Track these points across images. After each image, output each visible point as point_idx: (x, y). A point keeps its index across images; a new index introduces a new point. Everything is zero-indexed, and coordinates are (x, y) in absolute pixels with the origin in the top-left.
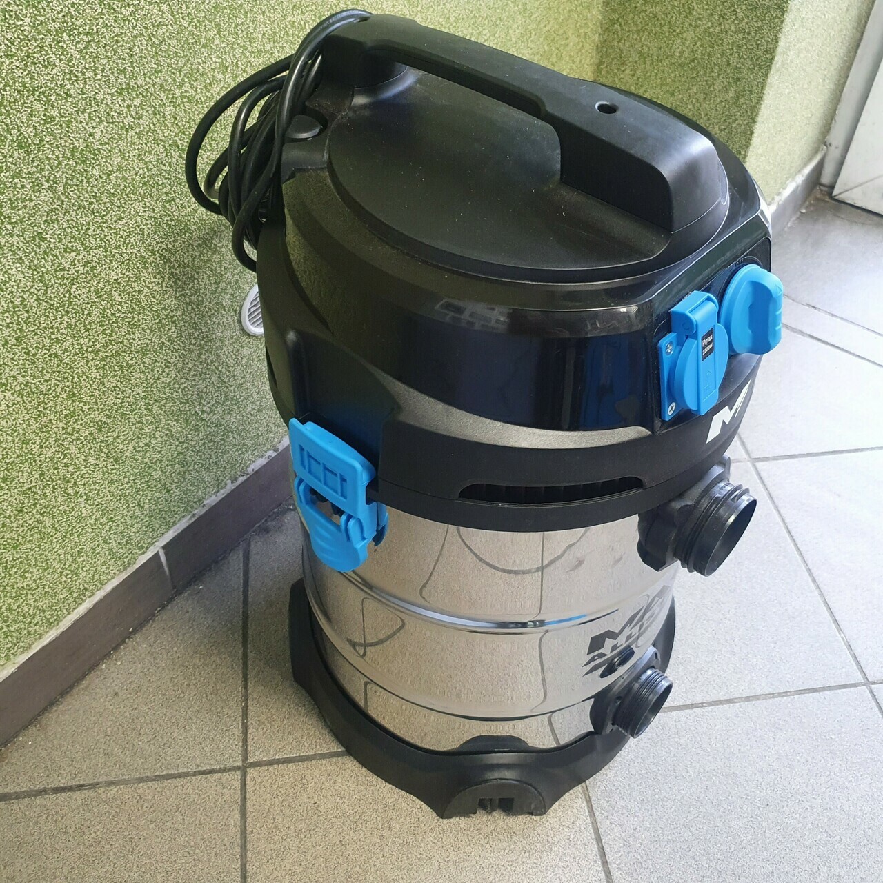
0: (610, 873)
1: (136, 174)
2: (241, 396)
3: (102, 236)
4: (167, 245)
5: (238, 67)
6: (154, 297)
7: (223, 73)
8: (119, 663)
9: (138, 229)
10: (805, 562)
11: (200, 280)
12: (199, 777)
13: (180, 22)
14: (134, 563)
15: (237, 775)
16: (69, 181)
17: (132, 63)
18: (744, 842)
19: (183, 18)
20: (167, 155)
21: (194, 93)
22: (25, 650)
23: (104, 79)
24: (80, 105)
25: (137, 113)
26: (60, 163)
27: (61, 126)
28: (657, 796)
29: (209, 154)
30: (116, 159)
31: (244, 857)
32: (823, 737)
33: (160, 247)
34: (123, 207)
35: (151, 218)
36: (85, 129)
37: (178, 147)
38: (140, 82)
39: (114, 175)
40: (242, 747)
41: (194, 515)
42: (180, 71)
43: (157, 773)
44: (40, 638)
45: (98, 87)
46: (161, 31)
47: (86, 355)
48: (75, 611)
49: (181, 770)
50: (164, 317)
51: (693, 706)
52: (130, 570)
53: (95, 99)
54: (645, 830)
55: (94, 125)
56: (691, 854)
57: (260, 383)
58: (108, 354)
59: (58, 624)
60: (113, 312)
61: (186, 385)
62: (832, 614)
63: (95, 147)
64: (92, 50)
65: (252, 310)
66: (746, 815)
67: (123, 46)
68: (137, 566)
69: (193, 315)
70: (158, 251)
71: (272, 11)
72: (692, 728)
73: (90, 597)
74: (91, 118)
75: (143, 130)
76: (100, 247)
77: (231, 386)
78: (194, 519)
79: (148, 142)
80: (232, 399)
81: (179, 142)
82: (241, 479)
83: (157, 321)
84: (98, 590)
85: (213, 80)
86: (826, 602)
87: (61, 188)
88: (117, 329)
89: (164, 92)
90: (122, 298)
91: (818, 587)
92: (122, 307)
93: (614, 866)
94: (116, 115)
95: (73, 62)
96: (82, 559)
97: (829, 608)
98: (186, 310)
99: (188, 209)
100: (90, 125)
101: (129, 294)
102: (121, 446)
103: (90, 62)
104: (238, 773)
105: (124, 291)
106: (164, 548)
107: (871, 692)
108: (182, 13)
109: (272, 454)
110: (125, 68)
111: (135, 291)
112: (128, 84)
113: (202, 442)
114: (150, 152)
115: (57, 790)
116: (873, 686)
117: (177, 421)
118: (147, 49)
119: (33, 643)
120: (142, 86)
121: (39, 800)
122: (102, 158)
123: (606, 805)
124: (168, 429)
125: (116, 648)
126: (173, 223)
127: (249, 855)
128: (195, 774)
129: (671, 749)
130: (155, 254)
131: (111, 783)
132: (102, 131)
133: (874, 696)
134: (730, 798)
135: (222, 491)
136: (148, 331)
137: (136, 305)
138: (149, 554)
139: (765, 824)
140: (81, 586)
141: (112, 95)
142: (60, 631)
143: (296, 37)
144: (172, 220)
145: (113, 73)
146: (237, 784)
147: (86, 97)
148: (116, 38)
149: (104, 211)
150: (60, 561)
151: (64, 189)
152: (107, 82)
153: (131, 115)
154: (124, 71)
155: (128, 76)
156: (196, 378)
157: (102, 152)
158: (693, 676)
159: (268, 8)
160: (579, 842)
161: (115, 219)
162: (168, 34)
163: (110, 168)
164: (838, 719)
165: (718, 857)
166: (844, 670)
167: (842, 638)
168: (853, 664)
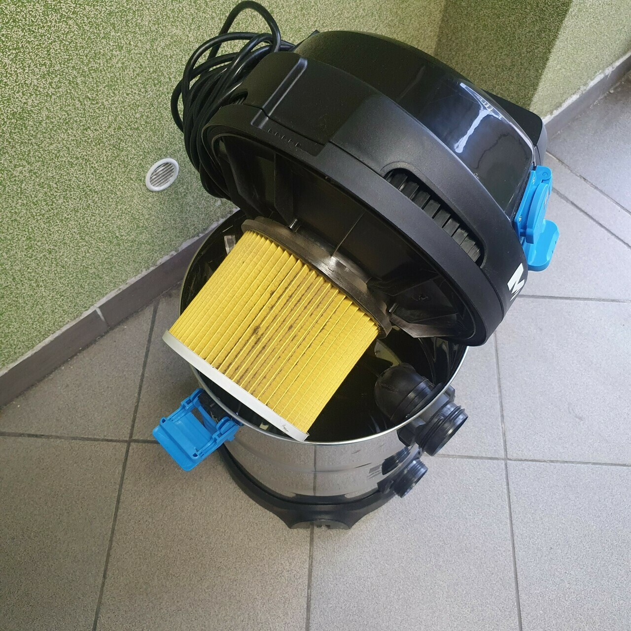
0: (313, 539)
1: (60, 119)
2: (149, 225)
3: (40, 155)
4: (87, 153)
5: (131, 45)
6: (80, 181)
7: (120, 51)
8: (72, 367)
9: (64, 147)
10: (499, 373)
11: (112, 167)
12: (105, 442)
13: (83, 28)
14: (81, 316)
16: (13, 131)
17: (50, 59)
18: (394, 537)
19: (85, 25)
20: (81, 105)
21: (98, 67)
22: (13, 361)
23: (30, 72)
24: (15, 89)
25: (57, 86)
26: (6, 122)
27: (3, 102)
29: (113, 98)
30: (45, 113)
31: (120, 491)
32: (465, 487)
33: (82, 154)
34: (53, 138)
35: (73, 140)
36: (21, 101)
37: (89, 99)
38: (57, 68)
39: (45, 122)
40: (131, 430)
41: (120, 289)
42: (86, 56)
43: (83, 436)
44: (22, 355)
45: (27, 77)
46: (69, 37)
47: (36, 217)
48: (44, 341)
49: (95, 437)
50: (88, 190)
52: (78, 320)
53: (25, 83)
55: (27, 98)
56: (362, 538)
57: (163, 216)
58: (51, 215)
59: (33, 348)
60: (52, 193)
61: (108, 223)
62: (502, 410)
63: (29, 110)
64: (19, 57)
65: (153, 178)
66: (401, 523)
67: (42, 50)
68: (82, 318)
69: (109, 186)
70: (81, 157)
71: (155, 7)
73: (52, 334)
74: (24, 95)
75: (62, 94)
76: (39, 161)
77: (141, 220)
78: (119, 292)
79: (67, 100)
80: (143, 227)
81: (90, 96)
82: (152, 269)
83: (84, 193)
84: (57, 330)
85: (112, 56)
86: (501, 402)
87: (8, 135)
88: (56, 201)
89: (76, 70)
90: (57, 185)
91: (500, 391)
92: (58, 190)
93: (317, 535)
94: (42, 90)
95: (7, 67)
96: (45, 316)
97: (502, 406)
98: (104, 185)
99: (100, 131)
100: (23, 98)
101: (62, 182)
102: (66, 259)
103: (19, 64)
104: (126, 444)
105: (59, 181)
106: (100, 307)
107: (506, 465)
108: (84, 23)
109: (174, 253)
110: (45, 63)
111: (67, 180)
112: (49, 71)
113: (123, 251)
114: (69, 105)
115: (30, 435)
116: (508, 461)
117: (103, 242)
118: (60, 49)
119: (18, 357)
120: (59, 70)
121: (20, 439)
122: (35, 114)
124: (97, 247)
125: (72, 358)
126: (90, 140)
127: (123, 491)
128: (103, 440)
130: (78, 159)
131: (57, 437)
132: (32, 100)
133: (506, 467)
135: (139, 275)
136: (78, 199)
137: (68, 187)
138: (90, 311)
139: (410, 530)
140: (47, 329)
141: (37, 79)
142: (34, 352)
143: (176, 18)
144: (88, 139)
145: (36, 67)
146: (124, 450)
147: (19, 84)
148: (36, 47)
149: (40, 142)
150: (31, 318)
151: (10, 135)
152: (33, 73)
153: (53, 88)
154: (45, 64)
155: (47, 67)
156: (115, 219)
157: (34, 111)
159: (151, 5)
161: (48, 145)
162: (75, 37)
163: (41, 119)
164: (478, 478)
165: (377, 542)
166: (495, 448)
167: (502, 427)
168: (503, 445)
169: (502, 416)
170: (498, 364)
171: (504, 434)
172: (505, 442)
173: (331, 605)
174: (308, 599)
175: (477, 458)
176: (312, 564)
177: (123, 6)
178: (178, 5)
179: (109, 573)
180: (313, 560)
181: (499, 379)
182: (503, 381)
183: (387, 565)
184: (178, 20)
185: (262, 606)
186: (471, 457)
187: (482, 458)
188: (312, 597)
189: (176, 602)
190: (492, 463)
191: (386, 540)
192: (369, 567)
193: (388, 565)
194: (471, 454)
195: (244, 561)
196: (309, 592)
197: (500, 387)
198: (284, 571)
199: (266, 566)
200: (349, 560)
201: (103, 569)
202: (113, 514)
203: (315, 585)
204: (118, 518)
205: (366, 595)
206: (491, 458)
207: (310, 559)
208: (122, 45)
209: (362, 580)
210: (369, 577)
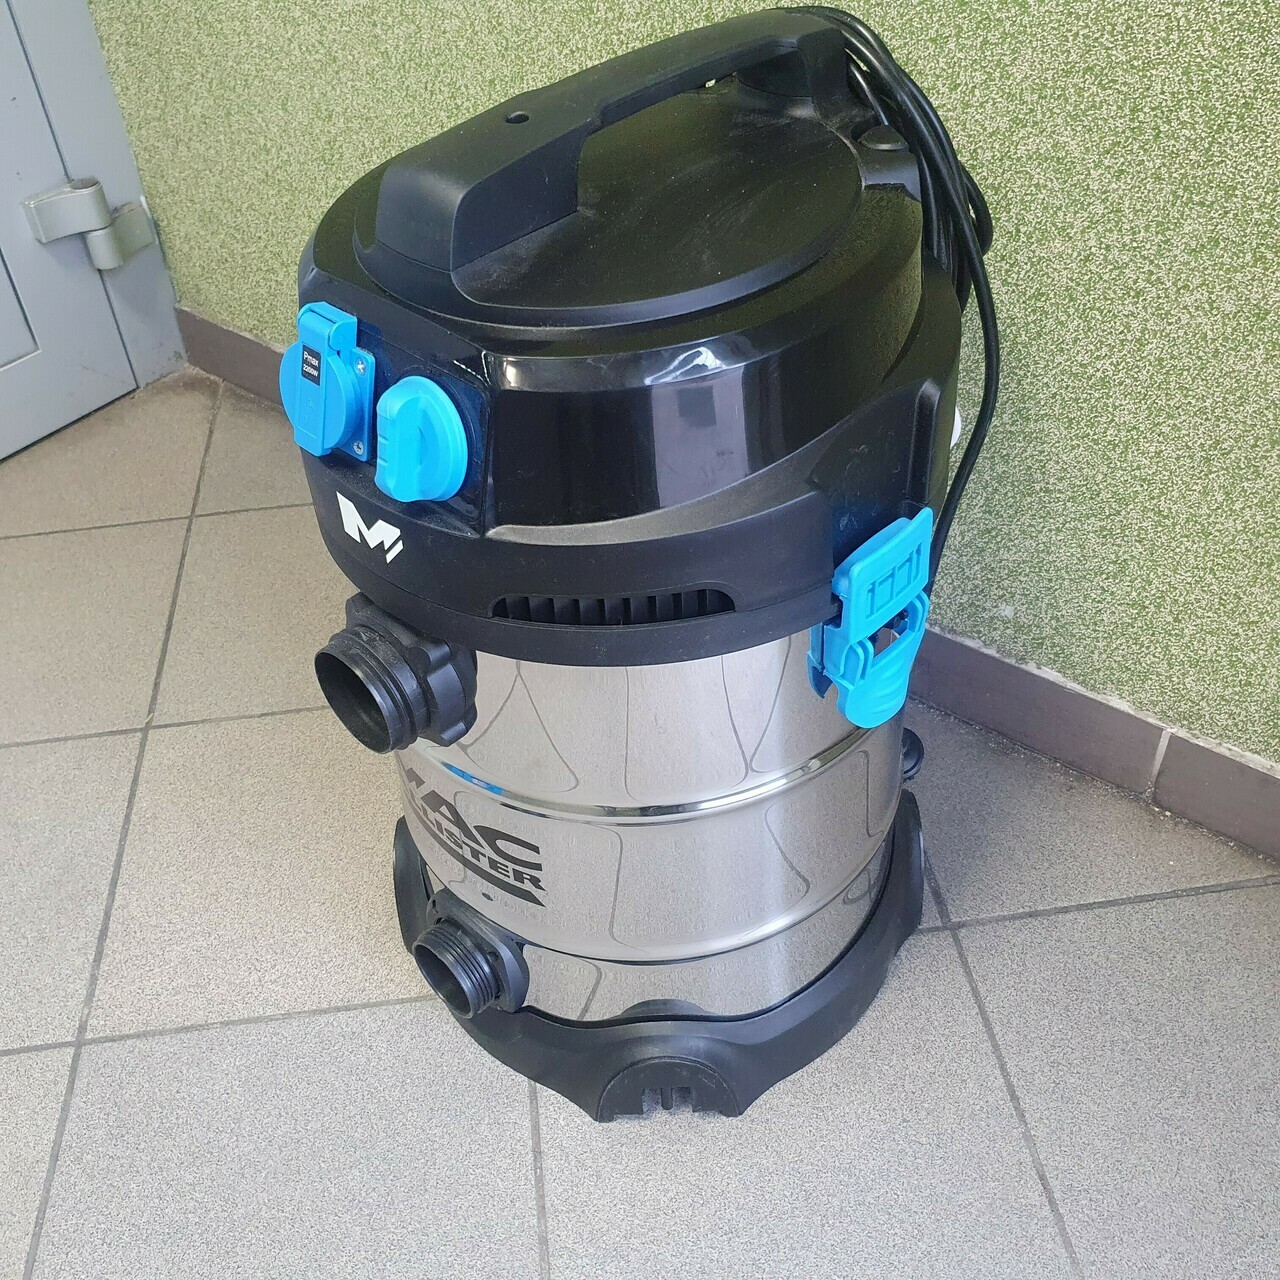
18: (328, 1183)
28: (409, 1081)
51: (538, 1153)
54: (368, 1059)
56: (327, 1110)
66: (364, 1194)
72: (502, 1145)
93: (332, 1019)
123: (407, 1018)
129: (473, 1110)
134: (391, 1177)
139: (347, 1217)
158: (589, 1162)
160: (367, 985)
165: (317, 1144)
173: (185, 1072)
174: (201, 1026)
176: (271, 1020)
178: (1094, 88)
179: (268, 719)
180: (280, 1022)
183: (264, 1174)
184: (1081, 121)
185: (195, 948)
188: (204, 1032)
191: (322, 1165)
192: (262, 1137)
193: (266, 1177)
195: (282, 902)
196: (215, 1026)
198: (259, 974)
199: (271, 941)
200: (278, 1092)
203: (229, 1033)
205: (200, 1139)
207: (283, 1015)
208: (958, 82)
209: (233, 1125)
210: (240, 1139)
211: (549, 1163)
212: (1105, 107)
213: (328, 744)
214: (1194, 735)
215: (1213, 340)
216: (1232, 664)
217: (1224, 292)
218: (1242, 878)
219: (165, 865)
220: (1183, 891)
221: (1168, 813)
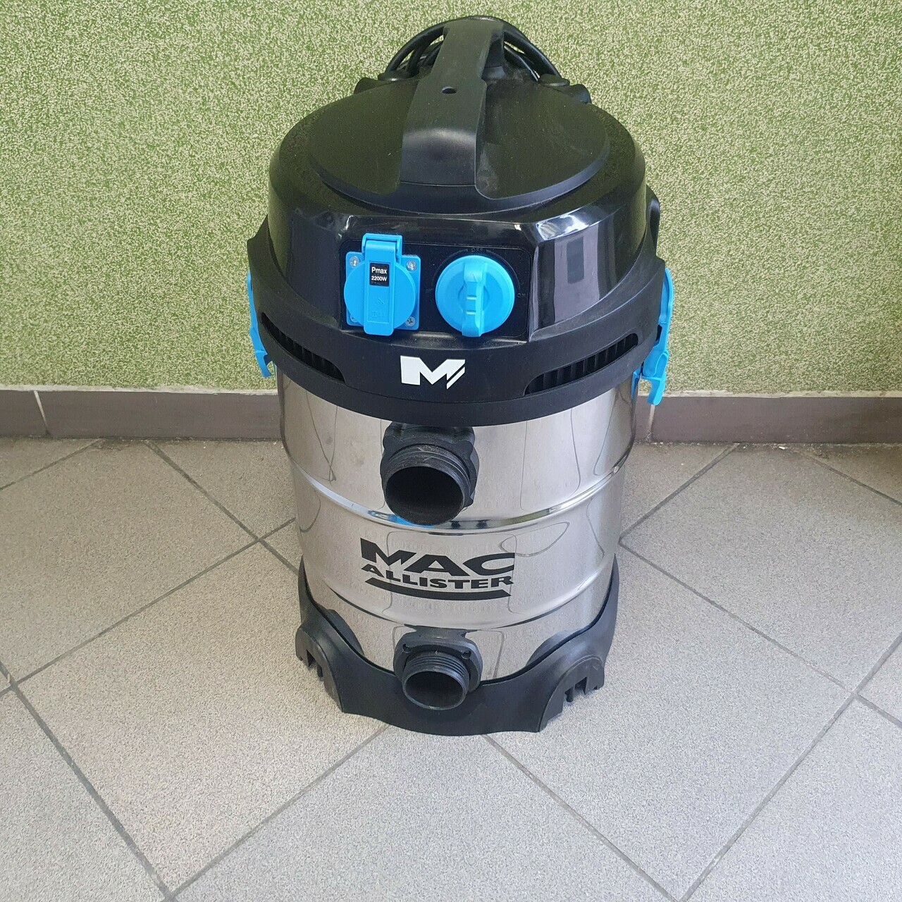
0: (327, 776)
10: (774, 793)
12: (237, 525)
13: (453, 11)
15: (251, 540)
16: (338, 86)
17: (405, 26)
18: (421, 860)
19: (457, 10)
22: (230, 388)
23: (380, 28)
24: (357, 39)
26: (333, 71)
27: (340, 47)
28: (415, 779)
32: (580, 886)
36: (358, 56)
40: (272, 531)
43: (225, 507)
44: (242, 388)
45: (374, 32)
46: (435, 13)
49: (235, 515)
51: (522, 768)
53: (370, 39)
54: (379, 783)
55: (365, 56)
56: (382, 825)
63: (363, 72)
64: (374, 6)
66: (448, 852)
67: (400, 11)
72: (499, 776)
74: (364, 51)
87: (331, 88)
93: (334, 776)
95: (359, 9)
100: (362, 55)
103: (372, 14)
104: (253, 540)
108: (456, 6)
110: (399, 27)
112: (399, 39)
115: (186, 476)
119: (237, 388)
121: (174, 473)
123: (381, 747)
127: (204, 576)
128: (238, 522)
129: (467, 770)
131: (205, 493)
132: (370, 63)
134: (455, 833)
139: (450, 870)
141: (384, 42)
142: (254, 393)
145: (388, 27)
146: (246, 544)
147: (363, 36)
148: (396, 5)
151: (333, 89)
152: (383, 31)
154: (398, 29)
155: (399, 34)
158: (552, 755)
160: (337, 745)
162: (440, 16)
164: (612, 892)
165: (394, 846)
166: (675, 877)
167: (713, 862)
168: (691, 884)
169: (728, 848)
170: (784, 780)
171: (707, 872)
172: (700, 882)
173: (266, 864)
174: (250, 833)
175: (636, 867)
176: (295, 801)
177: (508, 11)
178: (574, 46)
179: (108, 635)
180: (302, 798)
181: (767, 800)
182: (770, 806)
183: (378, 883)
184: (569, 65)
185: (198, 793)
186: (627, 859)
187: (642, 873)
188: (256, 835)
189: (129, 711)
190: (651, 892)
191: (408, 854)
192: (355, 865)
193: (380, 884)
194: (631, 855)
195: (233, 733)
196: (260, 827)
197: (759, 809)
198: (260, 781)
199: (248, 758)
200: (341, 835)
201: (107, 626)
202: (172, 589)
203: (274, 825)
204: (172, 595)
205: (317, 893)
206: (656, 885)
207: (300, 793)
209: (331, 871)
210: (343, 875)
211: (532, 769)
212: (582, 55)
213: (169, 629)
214: (668, 393)
215: (655, 169)
216: (683, 345)
217: (658, 142)
218: (715, 457)
219: (122, 759)
220: (697, 474)
221: (662, 443)
